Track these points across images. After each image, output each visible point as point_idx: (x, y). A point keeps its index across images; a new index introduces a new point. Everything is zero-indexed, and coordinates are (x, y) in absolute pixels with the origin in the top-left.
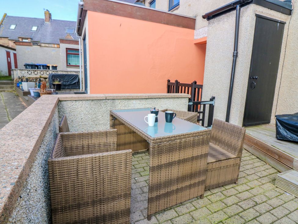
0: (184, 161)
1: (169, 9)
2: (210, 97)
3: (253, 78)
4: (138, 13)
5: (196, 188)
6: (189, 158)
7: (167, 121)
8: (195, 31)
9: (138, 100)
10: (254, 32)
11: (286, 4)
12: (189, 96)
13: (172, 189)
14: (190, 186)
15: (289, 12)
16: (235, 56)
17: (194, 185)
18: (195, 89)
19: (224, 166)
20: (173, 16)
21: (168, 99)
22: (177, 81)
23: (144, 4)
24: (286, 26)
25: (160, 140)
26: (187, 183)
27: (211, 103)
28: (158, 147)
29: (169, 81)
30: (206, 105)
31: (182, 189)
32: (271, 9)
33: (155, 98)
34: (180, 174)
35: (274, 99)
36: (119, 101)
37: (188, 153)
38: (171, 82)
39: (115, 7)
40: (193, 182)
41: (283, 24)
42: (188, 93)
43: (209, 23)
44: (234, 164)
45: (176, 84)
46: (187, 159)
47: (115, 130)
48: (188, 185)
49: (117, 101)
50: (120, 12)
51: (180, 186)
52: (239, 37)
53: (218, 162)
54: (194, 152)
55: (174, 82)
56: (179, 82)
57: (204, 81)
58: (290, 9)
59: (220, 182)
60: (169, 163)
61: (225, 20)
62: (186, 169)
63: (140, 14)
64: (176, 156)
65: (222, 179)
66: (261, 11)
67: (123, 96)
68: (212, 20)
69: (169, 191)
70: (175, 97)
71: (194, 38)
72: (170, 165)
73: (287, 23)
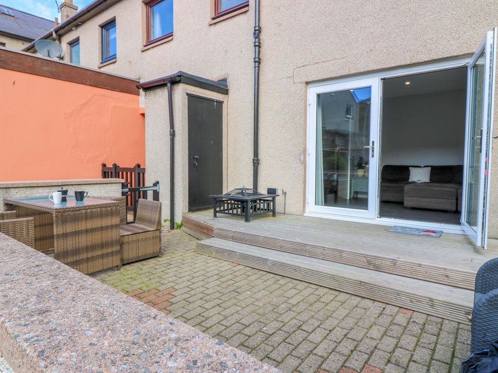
0: (93, 230)
1: (102, 60)
2: (154, 182)
3: (194, 158)
4: (45, 68)
5: (110, 258)
6: (98, 228)
7: (77, 200)
8: (140, 97)
9: (46, 188)
10: (187, 110)
11: (221, 84)
12: (123, 181)
13: (81, 258)
14: (102, 256)
15: (226, 92)
16: (173, 135)
17: (107, 255)
18: (139, 174)
19: (142, 239)
20: (104, 75)
21: (92, 185)
22: (115, 165)
23: (60, 42)
24: (224, 106)
25: (63, 210)
26: (99, 252)
27: (155, 188)
28: (62, 216)
29: (104, 165)
30: (148, 191)
31: (93, 258)
32: (204, 89)
33: (72, 185)
34: (89, 243)
35: (223, 180)
36: (17, 190)
37: (97, 223)
38: (107, 166)
39: (2, 57)
40: (105, 251)
41: (220, 103)
42: (123, 178)
43: (146, 95)
44: (153, 237)
45: (114, 169)
46: (95, 228)
47: (14, 211)
48: (99, 254)
49: (12, 190)
50: (13, 65)
51: (90, 255)
52: (174, 115)
53: (134, 235)
54: (103, 222)
55: (112, 166)
56: (119, 167)
57: (146, 163)
58: (225, 88)
59: (140, 255)
60: (75, 231)
61: (161, 94)
62: (96, 238)
63: (48, 69)
64: (82, 226)
65: (142, 253)
66: (192, 90)
67: (22, 184)
68: (148, 93)
69: (78, 259)
70: (102, 182)
71: (140, 106)
72: (77, 233)
73: (225, 102)
